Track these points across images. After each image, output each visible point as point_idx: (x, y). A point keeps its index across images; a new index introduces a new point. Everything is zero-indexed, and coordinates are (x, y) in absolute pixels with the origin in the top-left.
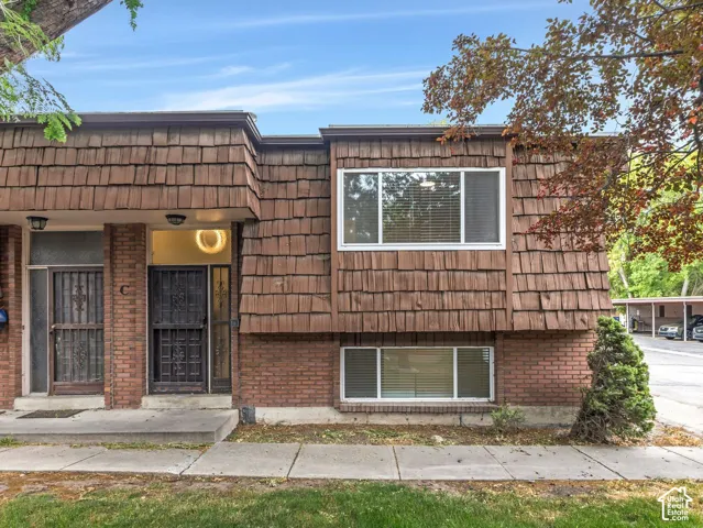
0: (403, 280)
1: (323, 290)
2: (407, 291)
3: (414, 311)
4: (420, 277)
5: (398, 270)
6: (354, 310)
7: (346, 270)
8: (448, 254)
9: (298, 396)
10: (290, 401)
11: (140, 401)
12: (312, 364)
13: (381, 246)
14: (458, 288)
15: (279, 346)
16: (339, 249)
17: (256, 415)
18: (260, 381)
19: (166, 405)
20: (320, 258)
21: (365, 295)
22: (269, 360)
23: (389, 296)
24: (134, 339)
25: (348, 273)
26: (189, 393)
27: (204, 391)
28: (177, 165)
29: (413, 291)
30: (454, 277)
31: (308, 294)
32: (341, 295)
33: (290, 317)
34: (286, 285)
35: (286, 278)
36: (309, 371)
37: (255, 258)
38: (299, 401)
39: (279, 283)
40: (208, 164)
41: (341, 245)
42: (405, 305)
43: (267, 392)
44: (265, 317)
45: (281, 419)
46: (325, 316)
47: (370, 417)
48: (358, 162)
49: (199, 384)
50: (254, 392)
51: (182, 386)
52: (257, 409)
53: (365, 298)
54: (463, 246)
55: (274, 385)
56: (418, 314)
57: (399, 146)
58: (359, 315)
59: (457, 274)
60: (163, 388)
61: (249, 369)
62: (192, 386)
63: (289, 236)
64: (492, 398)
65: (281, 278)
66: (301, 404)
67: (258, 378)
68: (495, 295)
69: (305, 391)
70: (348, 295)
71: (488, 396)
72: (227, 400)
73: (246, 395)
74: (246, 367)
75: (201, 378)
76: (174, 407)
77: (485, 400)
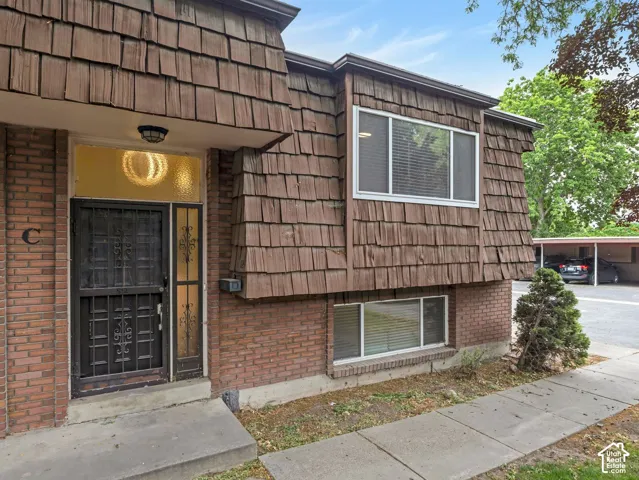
0: (409, 234)
1: (338, 243)
2: (412, 245)
3: (417, 265)
4: (422, 232)
5: (405, 223)
6: (368, 265)
7: (360, 221)
8: (441, 209)
9: (288, 368)
10: (279, 375)
11: (65, 413)
12: (305, 328)
13: (391, 197)
14: (449, 243)
15: (267, 310)
16: (355, 196)
17: (241, 400)
18: (245, 356)
19: (110, 411)
20: (331, 205)
21: (377, 249)
22: (256, 328)
23: (397, 249)
24: (52, 315)
25: (363, 225)
26: (142, 385)
27: (165, 379)
28: (191, 53)
29: (416, 245)
30: (445, 232)
31: (322, 247)
32: (356, 248)
33: (304, 275)
34: (297, 236)
35: (297, 227)
36: (301, 336)
37: (258, 199)
38: (289, 374)
39: (289, 233)
40: (239, 64)
41: (356, 193)
42: (411, 260)
43: (254, 368)
44: (276, 276)
45: (269, 398)
46: (340, 272)
47: (360, 378)
48: (371, 102)
49: (157, 370)
50: (237, 371)
51: (129, 377)
52: (241, 391)
53: (376, 251)
54: (451, 202)
55: (261, 358)
56: (420, 268)
57: (408, 93)
58: (371, 271)
59: (448, 229)
60: (96, 384)
61: (232, 342)
62: (147, 375)
63: (297, 175)
64: (447, 343)
65: (290, 227)
66: (293, 376)
67: (243, 353)
68: (472, 249)
69: (296, 361)
70: (362, 248)
71: (444, 341)
72: (204, 387)
73: (227, 377)
74: (228, 339)
75: (160, 362)
76: (123, 411)
77: (442, 344)
